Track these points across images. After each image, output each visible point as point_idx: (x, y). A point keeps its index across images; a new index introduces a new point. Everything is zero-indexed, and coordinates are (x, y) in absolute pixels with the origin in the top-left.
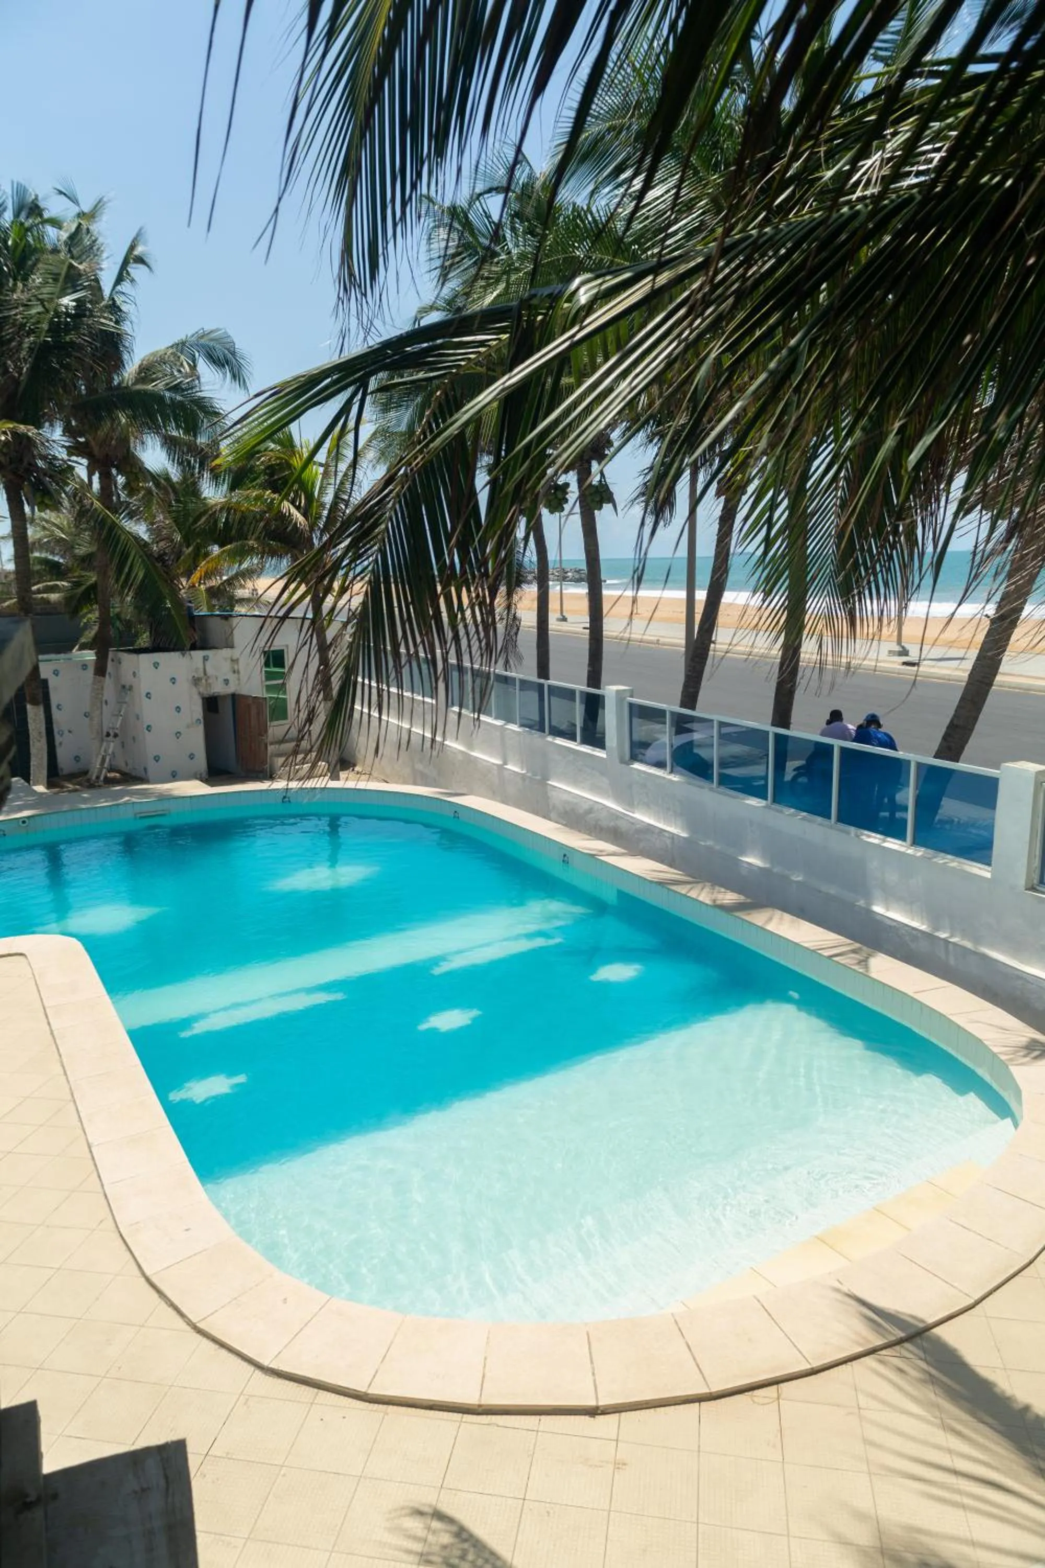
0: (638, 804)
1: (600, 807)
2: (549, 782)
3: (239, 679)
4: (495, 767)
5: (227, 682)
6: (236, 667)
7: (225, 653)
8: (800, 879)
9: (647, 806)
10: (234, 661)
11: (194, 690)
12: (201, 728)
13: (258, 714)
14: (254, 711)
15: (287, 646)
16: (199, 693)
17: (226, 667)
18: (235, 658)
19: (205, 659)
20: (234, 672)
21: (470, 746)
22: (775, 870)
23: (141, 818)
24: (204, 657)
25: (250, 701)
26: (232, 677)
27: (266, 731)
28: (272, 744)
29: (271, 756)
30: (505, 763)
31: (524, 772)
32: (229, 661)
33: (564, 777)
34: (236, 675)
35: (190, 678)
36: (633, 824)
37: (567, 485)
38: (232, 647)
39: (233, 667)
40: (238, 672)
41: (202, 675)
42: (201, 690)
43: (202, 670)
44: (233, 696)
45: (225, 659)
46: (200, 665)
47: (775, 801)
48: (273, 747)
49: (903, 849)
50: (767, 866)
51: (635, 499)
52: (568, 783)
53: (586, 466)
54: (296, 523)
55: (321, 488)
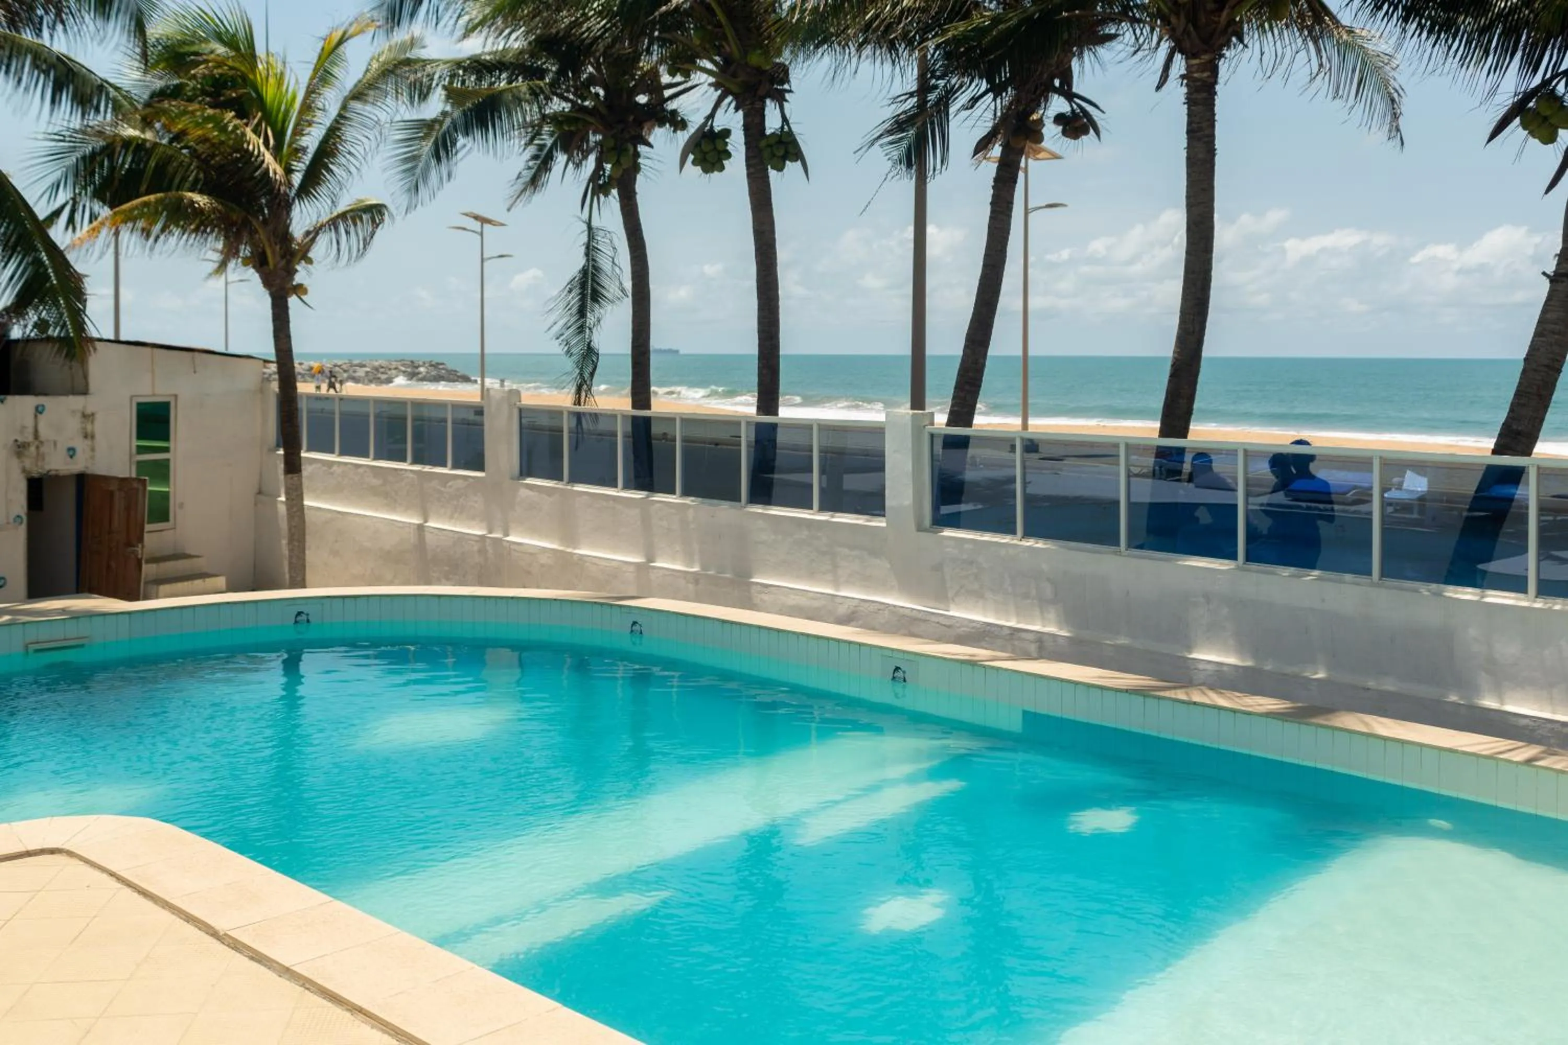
0: (957, 594)
1: (872, 608)
2: (753, 580)
3: (93, 450)
4: (632, 569)
5: (72, 452)
6: (89, 427)
7: (76, 402)
8: (1321, 675)
9: (977, 595)
10: (87, 417)
11: (15, 464)
12: (21, 533)
13: (128, 509)
14: (119, 503)
15: (176, 396)
16: (24, 470)
17: (74, 425)
18: (89, 411)
19: (39, 410)
20: (86, 437)
21: (570, 537)
22: (1268, 667)
23: (37, 651)
24: (37, 408)
25: (113, 487)
26: (80, 445)
27: (141, 539)
28: (148, 562)
29: (146, 583)
30: (651, 559)
31: (696, 569)
32: (79, 415)
33: (786, 567)
34: (88, 442)
35: (11, 442)
36: (949, 627)
37: (726, 133)
38: (85, 392)
39: (85, 429)
40: (93, 437)
41: (30, 438)
42: (28, 463)
43: (30, 430)
44: (82, 479)
45: (73, 412)
46: (30, 422)
47: (1249, 558)
48: (150, 566)
49: (1524, 604)
50: (1249, 663)
51: (879, 137)
52: (799, 577)
53: (758, 105)
54: (267, 170)
55: (297, 124)
